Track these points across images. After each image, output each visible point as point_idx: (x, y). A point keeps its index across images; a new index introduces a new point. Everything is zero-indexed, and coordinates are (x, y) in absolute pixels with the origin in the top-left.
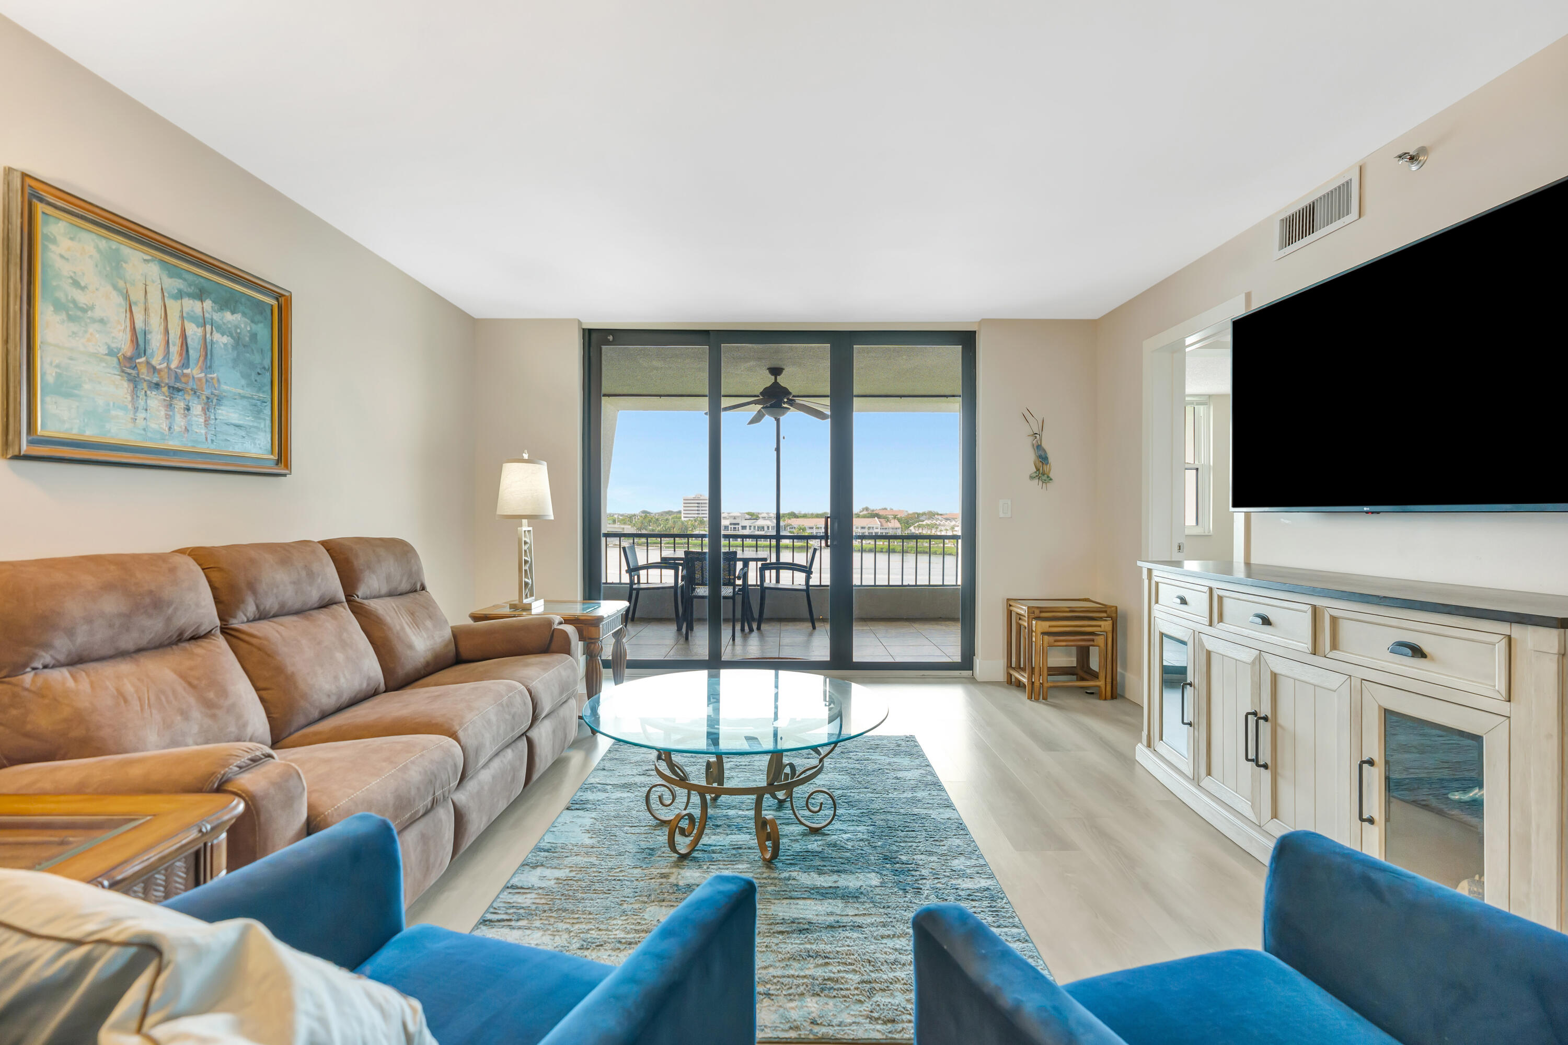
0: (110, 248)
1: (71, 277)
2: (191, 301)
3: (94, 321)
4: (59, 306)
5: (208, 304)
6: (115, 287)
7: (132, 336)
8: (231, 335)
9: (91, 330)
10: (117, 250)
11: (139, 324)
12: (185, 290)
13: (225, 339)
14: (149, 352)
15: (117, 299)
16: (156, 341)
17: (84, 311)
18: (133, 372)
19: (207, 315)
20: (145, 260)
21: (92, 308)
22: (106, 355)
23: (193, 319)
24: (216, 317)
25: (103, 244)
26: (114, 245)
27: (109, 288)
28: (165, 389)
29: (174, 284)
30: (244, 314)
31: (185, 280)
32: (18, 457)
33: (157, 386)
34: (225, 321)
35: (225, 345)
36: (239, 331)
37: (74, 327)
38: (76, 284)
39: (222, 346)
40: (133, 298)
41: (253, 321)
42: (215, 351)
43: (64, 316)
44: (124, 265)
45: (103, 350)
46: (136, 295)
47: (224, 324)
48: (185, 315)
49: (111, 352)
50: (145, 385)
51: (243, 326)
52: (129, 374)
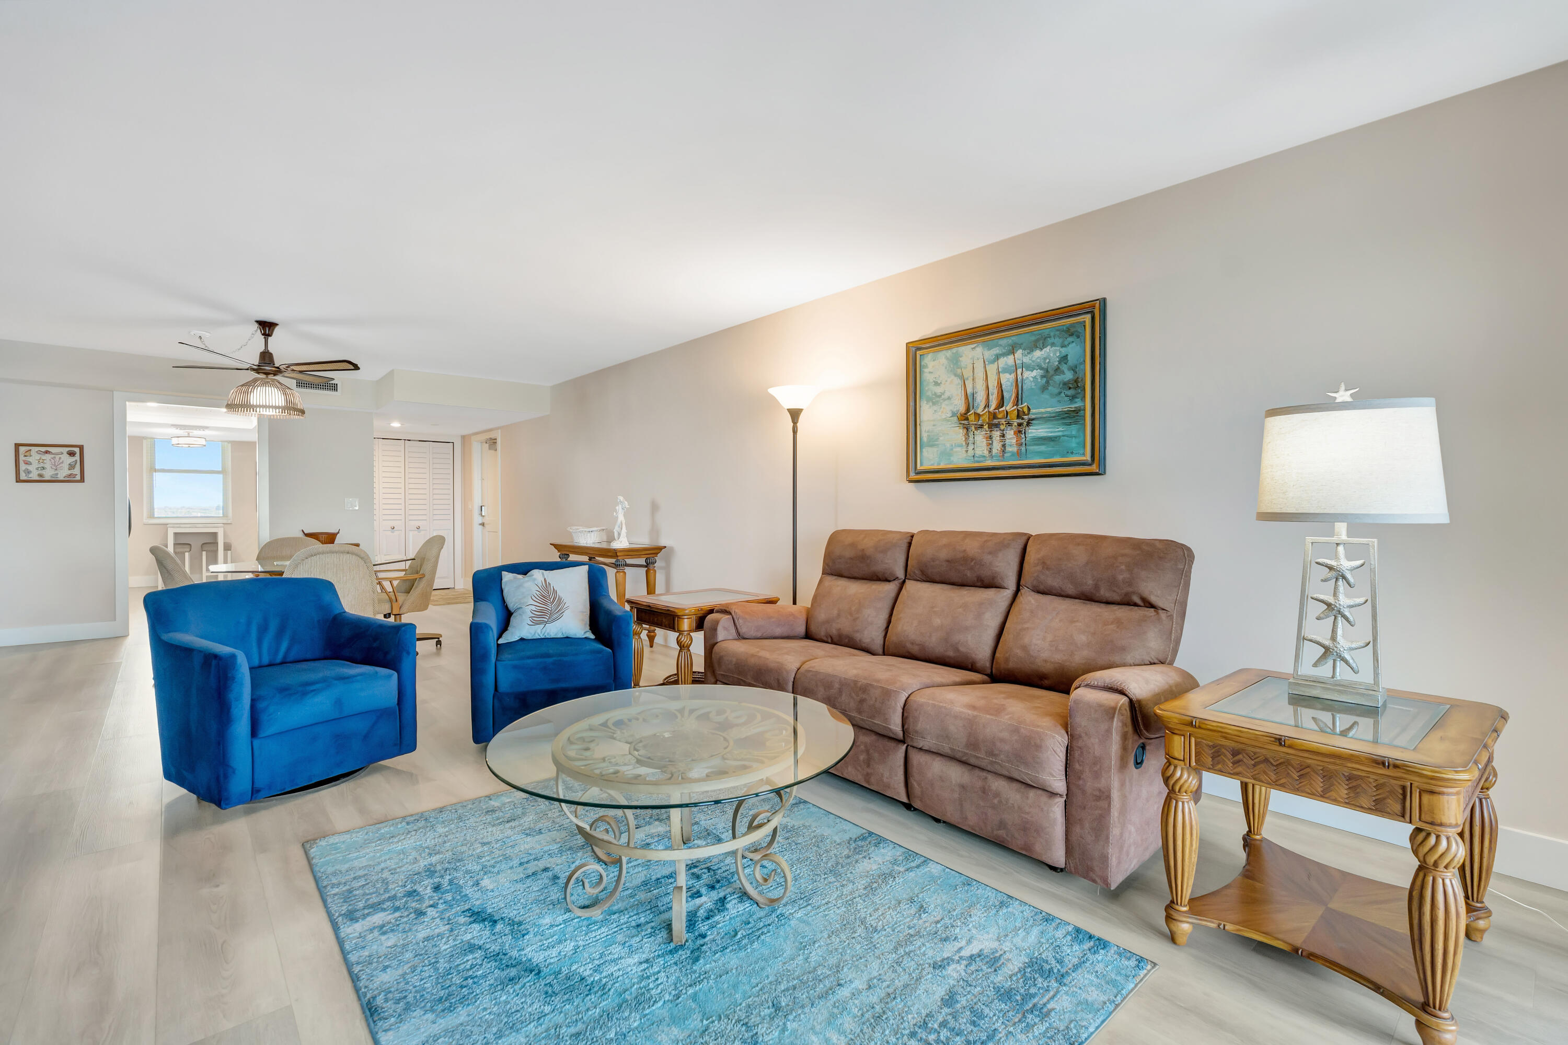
0: (953, 353)
1: (934, 381)
2: (1005, 358)
3: (944, 400)
4: (929, 400)
5: (1019, 353)
6: (956, 375)
7: (965, 400)
8: (1041, 368)
9: (943, 406)
10: (957, 352)
11: (969, 391)
12: (1001, 352)
13: (1035, 373)
14: (976, 405)
15: (958, 381)
16: (980, 398)
17: (940, 396)
18: (966, 422)
19: (1018, 362)
20: (973, 348)
21: (943, 394)
22: (951, 417)
23: (1006, 370)
24: (1026, 360)
25: (949, 353)
26: (954, 350)
27: (953, 377)
28: (986, 427)
29: (990, 354)
30: (1053, 345)
31: (1001, 345)
32: (910, 481)
33: (981, 426)
34: (1034, 359)
35: (1035, 378)
36: (1048, 361)
37: (935, 408)
38: (937, 384)
39: (1032, 379)
40: (965, 376)
41: (1063, 346)
42: (1025, 387)
43: (931, 404)
44: (961, 359)
45: (949, 415)
46: (967, 373)
47: (1033, 361)
48: (1000, 370)
49: (954, 414)
50: (973, 428)
51: (1052, 355)
52: (964, 424)
